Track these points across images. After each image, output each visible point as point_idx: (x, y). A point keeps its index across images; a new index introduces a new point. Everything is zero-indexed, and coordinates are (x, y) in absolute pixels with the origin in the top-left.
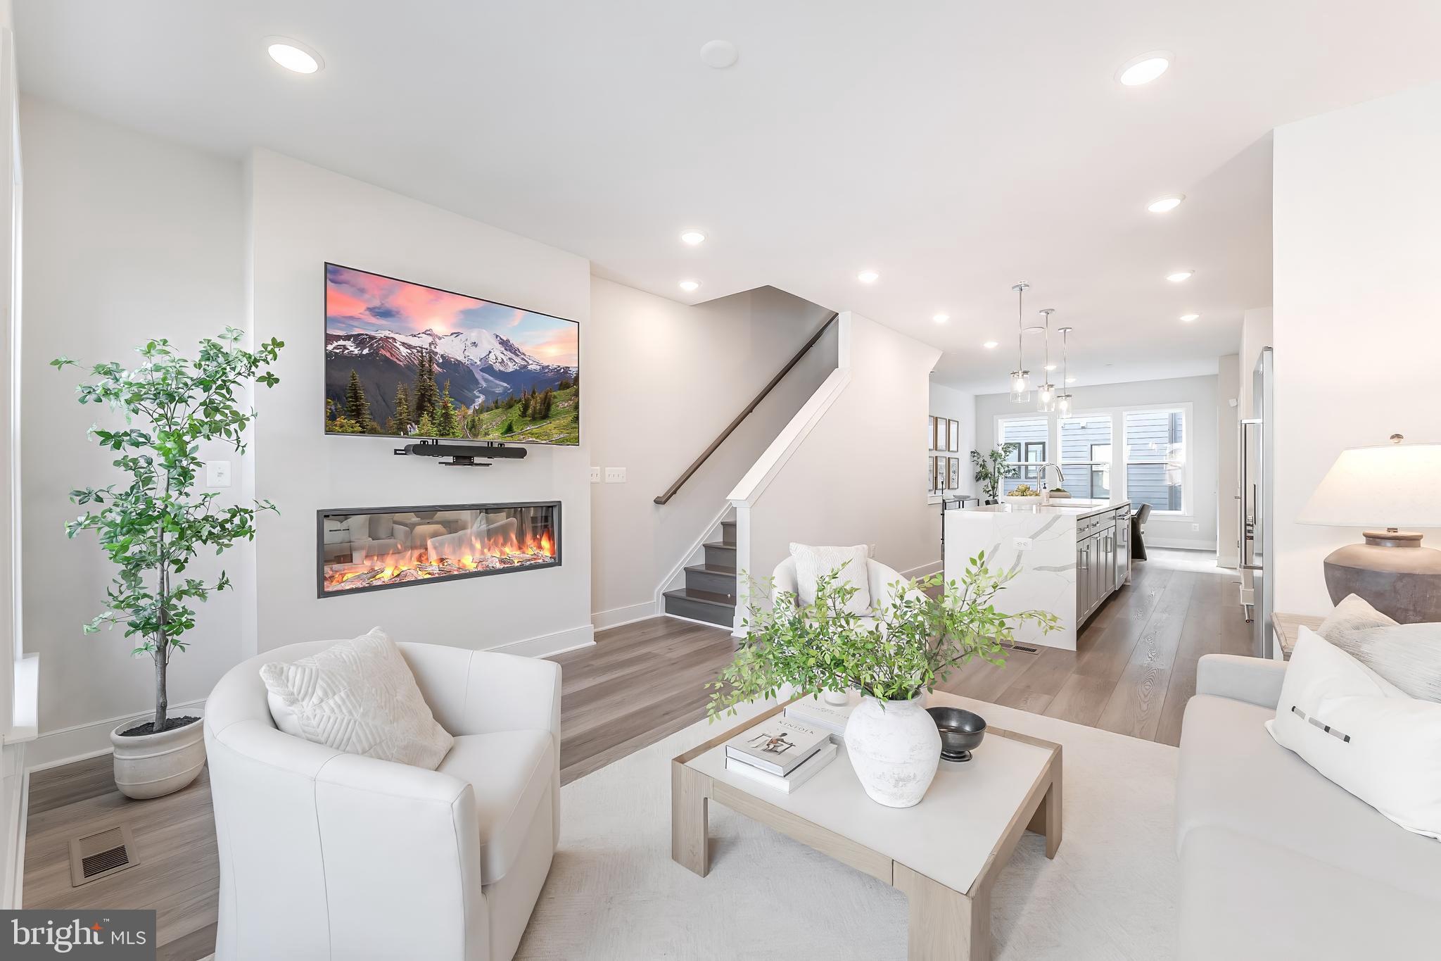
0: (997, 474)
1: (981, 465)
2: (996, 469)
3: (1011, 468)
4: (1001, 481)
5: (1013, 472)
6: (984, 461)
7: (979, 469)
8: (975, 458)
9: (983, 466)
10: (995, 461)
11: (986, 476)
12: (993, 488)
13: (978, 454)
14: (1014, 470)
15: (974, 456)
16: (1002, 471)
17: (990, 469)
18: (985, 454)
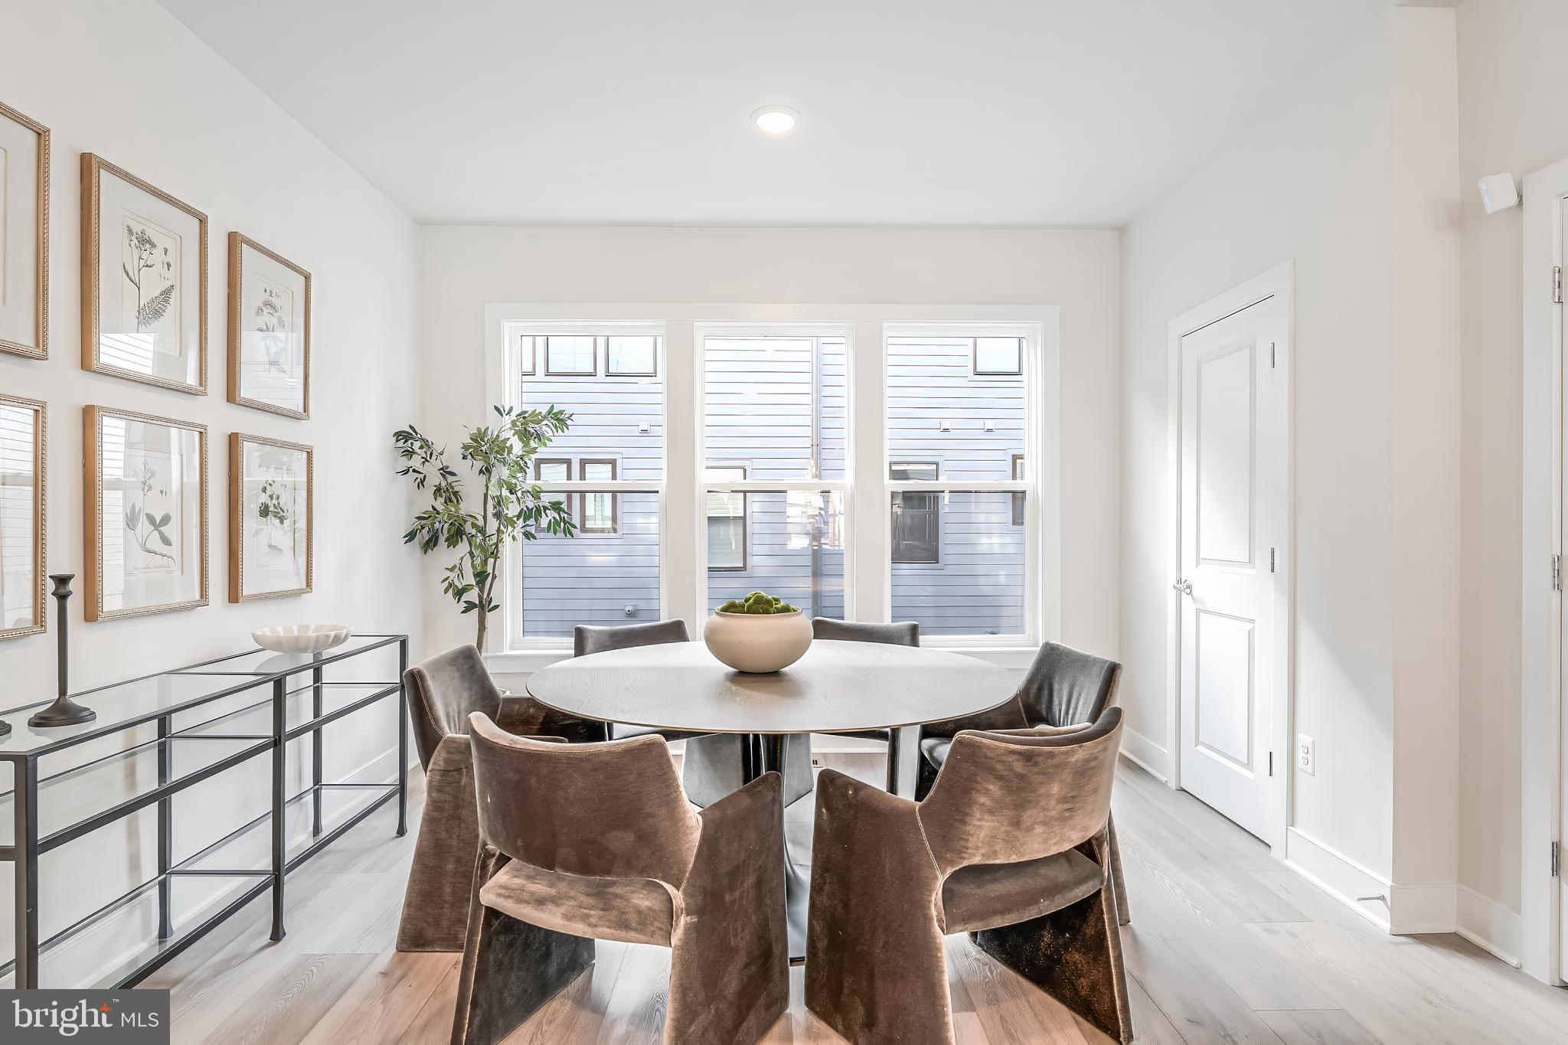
0: (493, 525)
1: (438, 490)
2: (490, 503)
3: (546, 499)
4: (512, 550)
5: (552, 514)
6: (445, 472)
7: (427, 501)
8: (416, 462)
9: (449, 494)
10: (487, 471)
11: (457, 535)
12: (481, 577)
13: (426, 444)
14: (556, 506)
15: (409, 453)
16: (512, 510)
17: (471, 505)
18: (449, 441)
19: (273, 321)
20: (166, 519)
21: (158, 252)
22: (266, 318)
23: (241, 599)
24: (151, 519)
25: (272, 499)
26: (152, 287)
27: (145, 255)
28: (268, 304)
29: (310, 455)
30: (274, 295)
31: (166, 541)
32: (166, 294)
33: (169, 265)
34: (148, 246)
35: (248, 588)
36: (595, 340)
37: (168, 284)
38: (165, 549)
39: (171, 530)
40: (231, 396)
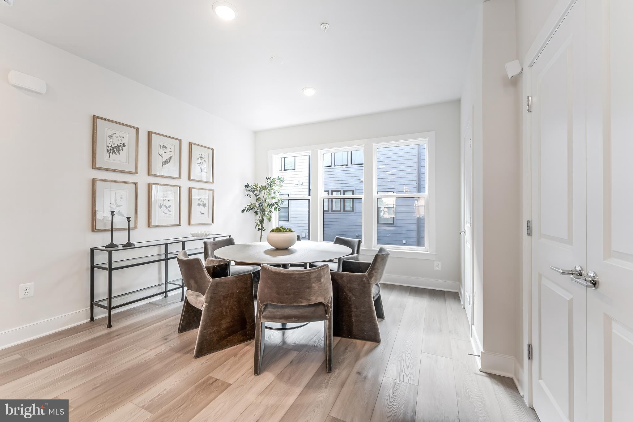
12: (261, 222)
19: (203, 161)
20: (170, 206)
21: (168, 149)
22: (200, 160)
23: (191, 225)
24: (166, 206)
25: (201, 202)
26: (166, 157)
27: (164, 150)
28: (200, 157)
29: (213, 191)
30: (202, 155)
31: (170, 211)
32: (170, 158)
33: (171, 152)
34: (165, 148)
35: (192, 222)
36: (348, 152)
37: (171, 156)
38: (169, 213)
39: (171, 209)
40: (189, 179)
